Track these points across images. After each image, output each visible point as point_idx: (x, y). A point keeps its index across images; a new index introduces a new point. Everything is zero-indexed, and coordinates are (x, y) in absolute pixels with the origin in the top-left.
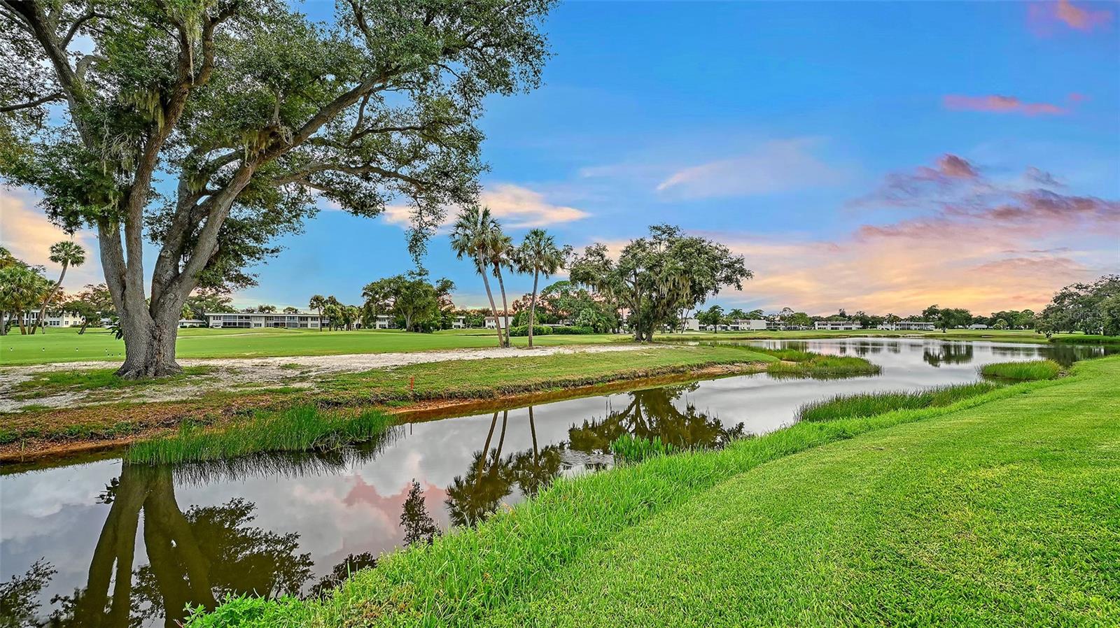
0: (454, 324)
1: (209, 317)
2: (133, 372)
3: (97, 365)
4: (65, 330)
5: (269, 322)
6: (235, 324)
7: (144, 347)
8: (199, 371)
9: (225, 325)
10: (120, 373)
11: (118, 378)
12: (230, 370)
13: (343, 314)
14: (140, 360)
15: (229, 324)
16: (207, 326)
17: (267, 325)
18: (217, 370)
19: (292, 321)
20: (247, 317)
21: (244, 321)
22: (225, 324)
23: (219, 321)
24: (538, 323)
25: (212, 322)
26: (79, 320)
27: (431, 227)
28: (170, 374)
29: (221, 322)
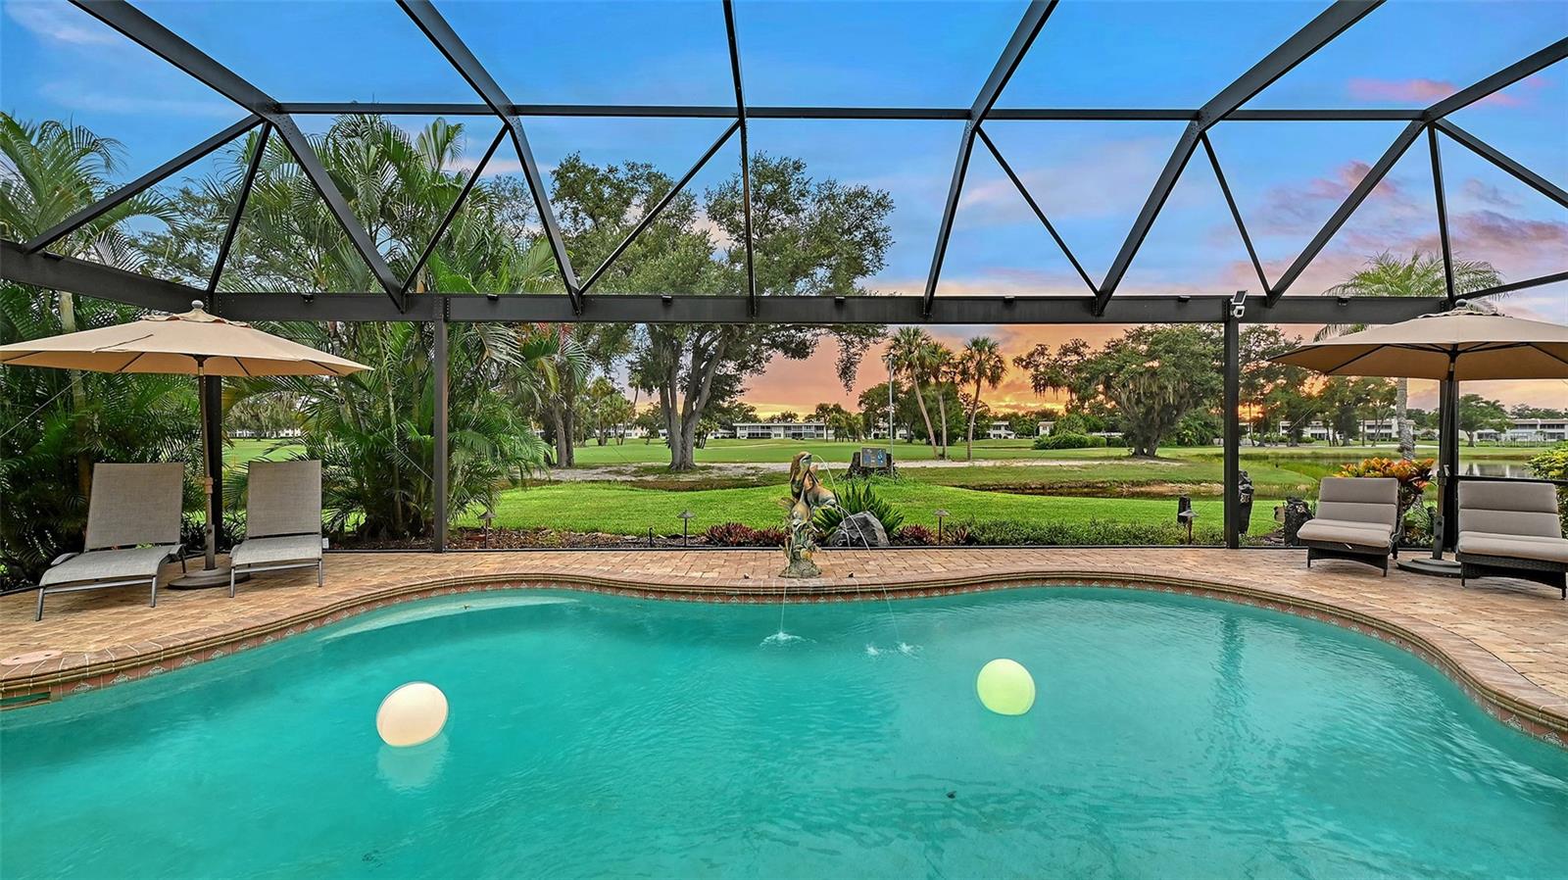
0: (992, 432)
1: (736, 427)
2: (675, 467)
3: (661, 464)
4: (634, 442)
5: (788, 432)
6: (758, 434)
7: (679, 453)
8: (703, 468)
9: (751, 436)
10: (670, 467)
11: (668, 470)
12: (720, 469)
13: (850, 425)
14: (678, 461)
15: (753, 434)
16: (735, 437)
17: (786, 436)
18: (713, 468)
19: (808, 431)
20: (768, 427)
21: (766, 431)
22: (749, 434)
23: (744, 432)
24: (1084, 431)
25: (739, 432)
26: (645, 432)
27: (857, 357)
28: (689, 468)
29: (746, 432)
